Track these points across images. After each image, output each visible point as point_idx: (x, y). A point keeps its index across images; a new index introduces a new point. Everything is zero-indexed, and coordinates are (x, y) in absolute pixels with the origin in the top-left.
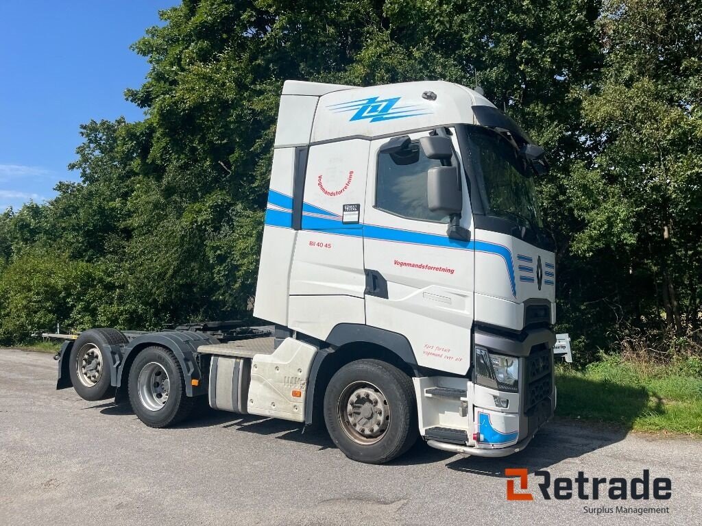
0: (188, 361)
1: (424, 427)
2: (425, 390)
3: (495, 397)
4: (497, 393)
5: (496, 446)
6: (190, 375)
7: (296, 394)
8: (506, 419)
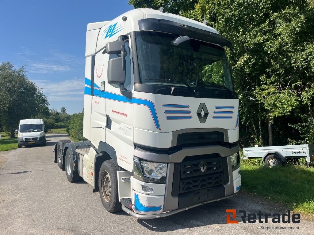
0: (74, 155)
1: (120, 197)
2: (122, 178)
3: (142, 186)
4: (143, 183)
5: (143, 213)
6: (74, 161)
7: (92, 174)
8: (148, 198)
